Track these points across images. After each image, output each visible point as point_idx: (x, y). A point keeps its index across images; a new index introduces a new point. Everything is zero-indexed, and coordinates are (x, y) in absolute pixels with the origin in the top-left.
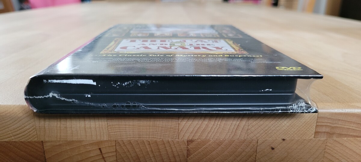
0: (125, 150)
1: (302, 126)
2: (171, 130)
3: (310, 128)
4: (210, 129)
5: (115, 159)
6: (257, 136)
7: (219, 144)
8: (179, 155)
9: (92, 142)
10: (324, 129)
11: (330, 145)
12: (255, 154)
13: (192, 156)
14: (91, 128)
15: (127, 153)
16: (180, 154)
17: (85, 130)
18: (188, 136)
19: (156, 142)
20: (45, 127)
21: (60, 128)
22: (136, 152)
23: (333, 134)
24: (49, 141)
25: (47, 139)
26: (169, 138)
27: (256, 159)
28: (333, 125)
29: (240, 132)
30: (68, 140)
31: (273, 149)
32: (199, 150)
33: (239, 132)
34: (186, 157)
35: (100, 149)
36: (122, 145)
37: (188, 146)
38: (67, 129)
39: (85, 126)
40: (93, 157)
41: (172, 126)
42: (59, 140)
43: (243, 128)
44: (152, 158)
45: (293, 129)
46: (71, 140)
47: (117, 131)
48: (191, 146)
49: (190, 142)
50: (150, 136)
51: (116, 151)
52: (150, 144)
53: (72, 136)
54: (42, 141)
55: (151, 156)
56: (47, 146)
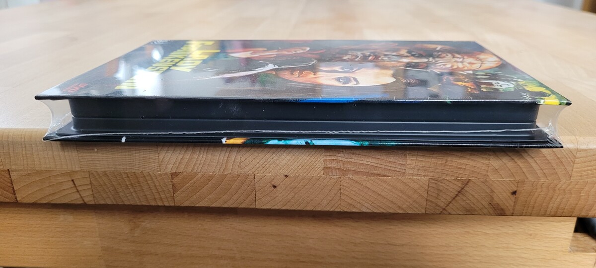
0: (102, 183)
1: (306, 161)
2: (150, 160)
3: (317, 162)
4: (195, 160)
5: (91, 193)
6: (253, 170)
7: (210, 178)
8: (163, 191)
9: (63, 172)
10: (334, 165)
11: (345, 185)
12: (254, 192)
13: (179, 192)
14: (60, 156)
15: (104, 187)
16: (164, 189)
17: (54, 158)
18: (171, 168)
19: (135, 174)
20: (9, 153)
21: (26, 155)
22: (113, 185)
23: (348, 170)
24: (16, 170)
25: (13, 167)
26: (150, 170)
27: (257, 199)
28: (346, 160)
29: (232, 165)
30: (37, 169)
31: (275, 187)
32: (187, 185)
33: (230, 165)
34: (172, 194)
35: (73, 180)
36: (97, 177)
37: (173, 181)
38: (34, 156)
39: (53, 154)
40: (66, 189)
41: (151, 156)
42: (26, 169)
43: (234, 160)
44: (133, 194)
45: (296, 163)
46: (40, 169)
47: (89, 160)
48: (175, 181)
49: (174, 175)
50: (127, 167)
51: (91, 184)
52: (128, 177)
53: (40, 164)
54: (8, 170)
55: (132, 190)
56: (14, 176)
